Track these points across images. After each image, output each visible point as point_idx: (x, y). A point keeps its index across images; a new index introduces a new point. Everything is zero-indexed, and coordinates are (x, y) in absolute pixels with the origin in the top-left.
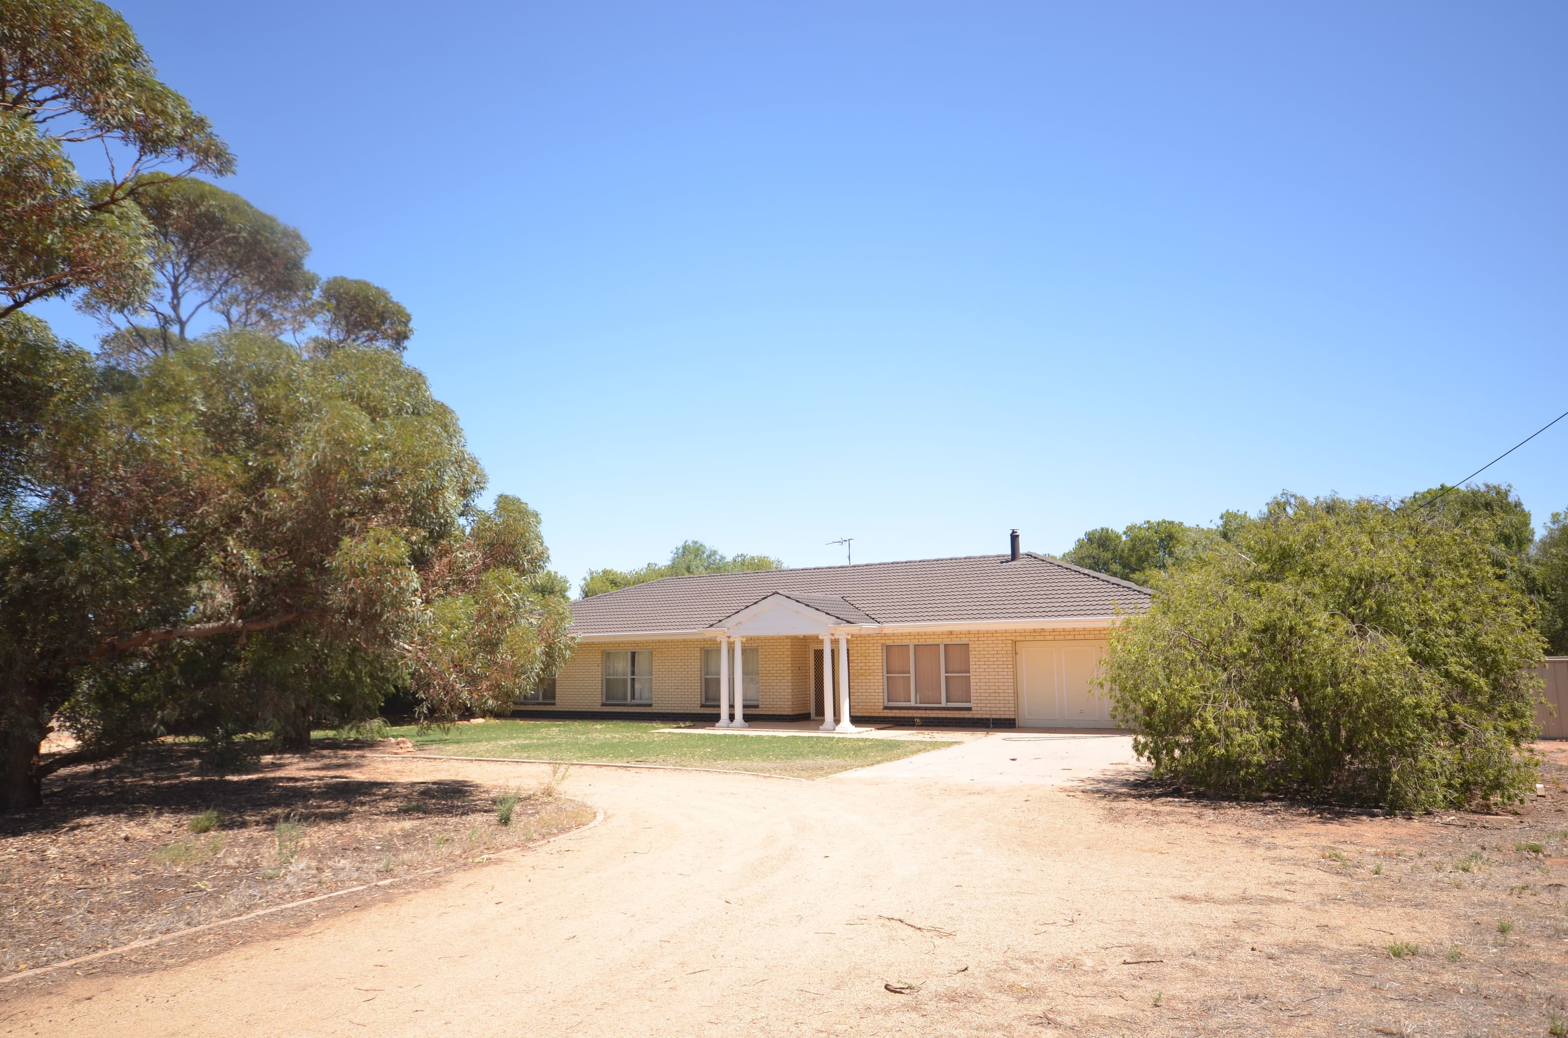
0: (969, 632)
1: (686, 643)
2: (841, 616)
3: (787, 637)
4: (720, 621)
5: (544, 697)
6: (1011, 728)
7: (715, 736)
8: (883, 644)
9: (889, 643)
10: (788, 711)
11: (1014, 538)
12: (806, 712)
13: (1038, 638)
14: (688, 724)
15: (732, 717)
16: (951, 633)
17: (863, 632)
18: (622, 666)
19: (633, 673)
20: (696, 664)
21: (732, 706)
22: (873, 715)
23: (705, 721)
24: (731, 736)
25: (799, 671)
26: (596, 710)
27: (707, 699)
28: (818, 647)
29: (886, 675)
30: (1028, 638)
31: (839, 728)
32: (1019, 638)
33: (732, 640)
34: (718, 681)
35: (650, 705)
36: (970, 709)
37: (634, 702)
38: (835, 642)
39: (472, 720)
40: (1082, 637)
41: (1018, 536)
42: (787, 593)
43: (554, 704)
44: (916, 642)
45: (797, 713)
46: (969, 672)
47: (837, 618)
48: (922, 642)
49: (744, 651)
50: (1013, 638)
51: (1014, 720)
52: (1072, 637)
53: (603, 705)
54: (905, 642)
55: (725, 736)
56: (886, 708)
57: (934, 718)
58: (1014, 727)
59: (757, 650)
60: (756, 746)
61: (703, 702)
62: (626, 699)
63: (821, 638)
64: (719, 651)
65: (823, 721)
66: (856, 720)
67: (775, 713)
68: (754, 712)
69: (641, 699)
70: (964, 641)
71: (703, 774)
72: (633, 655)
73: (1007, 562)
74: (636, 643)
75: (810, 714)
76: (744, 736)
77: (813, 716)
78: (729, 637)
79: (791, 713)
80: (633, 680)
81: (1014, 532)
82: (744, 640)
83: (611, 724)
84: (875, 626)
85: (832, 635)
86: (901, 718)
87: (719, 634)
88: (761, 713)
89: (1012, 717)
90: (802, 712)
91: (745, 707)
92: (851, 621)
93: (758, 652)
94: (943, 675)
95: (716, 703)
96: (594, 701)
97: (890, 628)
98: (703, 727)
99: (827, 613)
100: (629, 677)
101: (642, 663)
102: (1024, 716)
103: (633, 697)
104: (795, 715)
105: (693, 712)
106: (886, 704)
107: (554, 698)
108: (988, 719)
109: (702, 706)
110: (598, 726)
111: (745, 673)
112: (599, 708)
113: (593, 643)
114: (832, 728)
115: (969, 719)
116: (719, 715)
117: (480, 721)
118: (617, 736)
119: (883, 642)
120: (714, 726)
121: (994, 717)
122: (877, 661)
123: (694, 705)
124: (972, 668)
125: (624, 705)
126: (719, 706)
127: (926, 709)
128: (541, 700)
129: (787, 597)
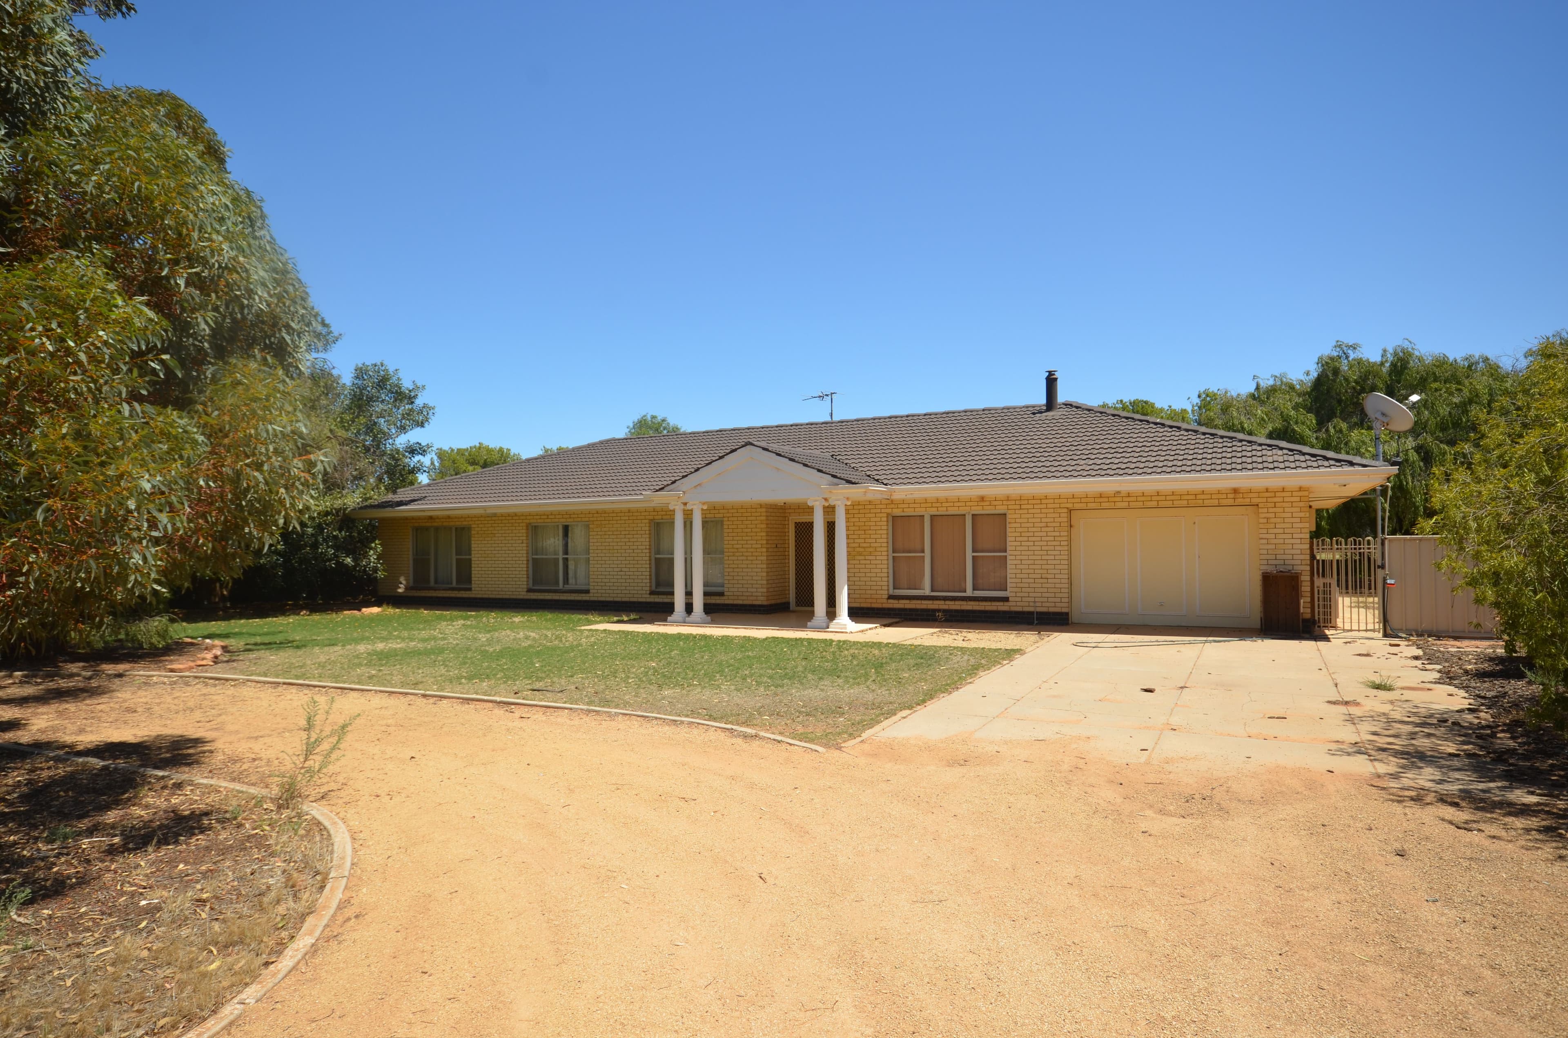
0: (1008, 498)
1: (630, 514)
2: (839, 475)
3: (761, 506)
4: (674, 482)
5: (458, 582)
6: (1062, 625)
7: (666, 636)
8: (888, 514)
9: (897, 512)
10: (761, 600)
11: (1051, 382)
12: (784, 601)
13: (1104, 505)
14: (632, 616)
15: (689, 608)
16: (982, 499)
17: (870, 497)
18: (553, 543)
19: (566, 552)
20: (643, 542)
21: (689, 594)
22: (874, 606)
23: (656, 612)
24: (688, 637)
25: (776, 549)
26: (521, 597)
27: (658, 584)
28: (804, 519)
29: (891, 554)
30: (1090, 506)
31: (834, 625)
32: (1077, 506)
33: (689, 507)
34: (671, 561)
35: (587, 592)
36: (1006, 599)
37: (567, 587)
38: (830, 510)
39: (364, 610)
40: (1169, 504)
41: (1056, 379)
42: (764, 444)
43: (470, 589)
44: (934, 511)
45: (773, 602)
46: (1006, 551)
47: (834, 476)
48: (942, 511)
49: (705, 523)
50: (1070, 506)
51: (1067, 614)
52: (1154, 504)
53: (529, 591)
54: (919, 511)
55: (679, 636)
56: (891, 597)
57: (957, 611)
58: (1067, 624)
59: (722, 522)
60: (723, 657)
61: (654, 588)
62: (557, 583)
63: (810, 504)
64: (672, 523)
65: (811, 614)
66: (856, 614)
67: (745, 602)
68: (718, 602)
69: (576, 584)
70: (1001, 509)
71: (635, 723)
72: (566, 529)
73: (1041, 413)
74: (569, 514)
75: (789, 603)
76: (704, 637)
77: (793, 605)
78: (685, 504)
79: (765, 603)
80: (566, 560)
81: (1051, 373)
82: (705, 507)
83: (535, 617)
84: (882, 488)
85: (826, 499)
86: (911, 610)
87: (671, 499)
88: (727, 602)
89: (1065, 610)
90: (779, 601)
91: (706, 594)
92: (854, 481)
93: (722, 525)
94: (969, 554)
95: (668, 590)
96: (518, 587)
97: (903, 492)
98: (651, 622)
99: (819, 471)
100: (561, 556)
101: (578, 537)
102: (1079, 612)
103: (566, 580)
104: (771, 605)
105: (640, 600)
106: (891, 592)
107: (469, 581)
108: (1031, 613)
109: (652, 593)
110: (518, 619)
111: (706, 552)
112: (523, 595)
113: (516, 515)
114: (824, 625)
115: (1005, 612)
116: (673, 604)
117: (375, 610)
118: (533, 634)
119: (889, 511)
120: (665, 620)
121: (1039, 609)
122: (881, 536)
123: (641, 591)
124: (1010, 546)
125: (555, 591)
126: (672, 593)
127: (945, 599)
128: (454, 584)
129: (764, 449)
